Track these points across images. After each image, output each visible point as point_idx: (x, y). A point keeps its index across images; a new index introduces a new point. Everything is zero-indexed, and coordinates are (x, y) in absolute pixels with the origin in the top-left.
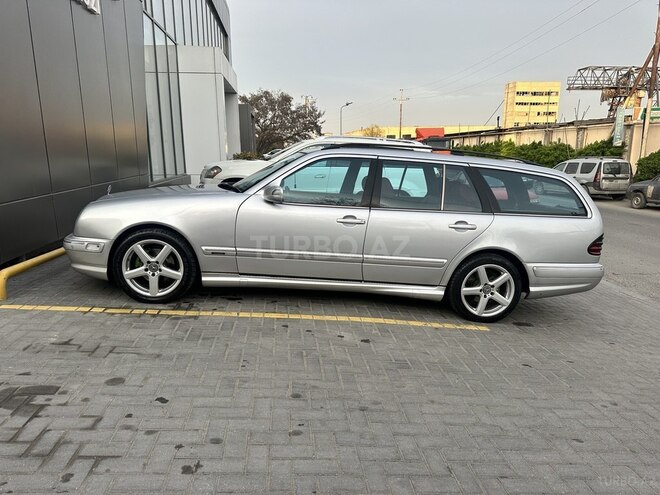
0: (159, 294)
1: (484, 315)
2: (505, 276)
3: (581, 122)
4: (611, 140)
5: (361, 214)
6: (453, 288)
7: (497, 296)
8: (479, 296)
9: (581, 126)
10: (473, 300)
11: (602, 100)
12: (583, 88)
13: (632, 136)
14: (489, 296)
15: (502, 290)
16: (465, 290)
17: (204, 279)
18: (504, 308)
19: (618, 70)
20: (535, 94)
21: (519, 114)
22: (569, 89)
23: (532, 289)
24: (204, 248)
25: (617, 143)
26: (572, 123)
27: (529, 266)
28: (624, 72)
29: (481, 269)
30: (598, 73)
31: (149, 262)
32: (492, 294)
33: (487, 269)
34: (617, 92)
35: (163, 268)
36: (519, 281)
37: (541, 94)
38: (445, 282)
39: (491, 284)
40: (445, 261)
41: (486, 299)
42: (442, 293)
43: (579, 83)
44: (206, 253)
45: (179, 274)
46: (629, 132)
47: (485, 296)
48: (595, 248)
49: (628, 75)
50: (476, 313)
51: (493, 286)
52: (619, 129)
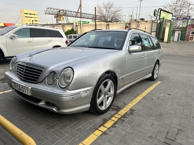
0: (107, 107)
9: (63, 25)
11: (55, 18)
12: (49, 14)
13: (78, 28)
20: (30, 14)
21: (26, 20)
22: (45, 14)
25: (75, 30)
28: (58, 10)
30: (52, 10)
34: (58, 16)
35: (109, 93)
37: (32, 14)
42: (151, 75)
44: (120, 79)
45: (113, 93)
52: (75, 26)
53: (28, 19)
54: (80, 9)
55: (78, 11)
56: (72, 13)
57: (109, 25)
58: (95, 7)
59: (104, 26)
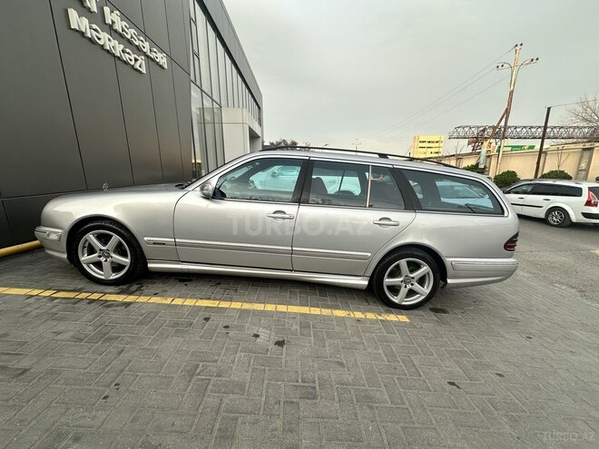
0: (111, 278)
1: (404, 303)
2: (425, 269)
3: (459, 155)
4: (478, 164)
5: (291, 209)
6: (376, 279)
7: (417, 287)
8: (400, 287)
9: (459, 157)
10: (395, 290)
11: (469, 144)
12: (458, 138)
13: (490, 162)
14: (409, 286)
15: (421, 281)
16: (387, 281)
17: (150, 265)
18: (423, 298)
19: (478, 127)
20: (429, 142)
21: (421, 153)
22: (449, 139)
23: (449, 281)
24: (145, 239)
25: (481, 166)
26: (454, 156)
27: (448, 261)
28: (482, 129)
29: (403, 263)
30: (467, 129)
31: (101, 250)
32: (412, 284)
33: (408, 262)
34: (477, 140)
35: (114, 255)
36: (438, 275)
37: (433, 142)
38: (370, 273)
39: (412, 276)
40: (369, 254)
41: (406, 290)
42: (366, 283)
43: (455, 135)
44: (148, 242)
45: (126, 261)
46: (488, 160)
47: (406, 287)
48: (510, 245)
49: (484, 131)
50: (396, 301)
51: (413, 278)
52: (483, 158)
53: (424, 150)
54: (504, 120)
55: (499, 123)
56: (518, 130)
57: (591, 149)
58: (549, 109)
59: (573, 152)
